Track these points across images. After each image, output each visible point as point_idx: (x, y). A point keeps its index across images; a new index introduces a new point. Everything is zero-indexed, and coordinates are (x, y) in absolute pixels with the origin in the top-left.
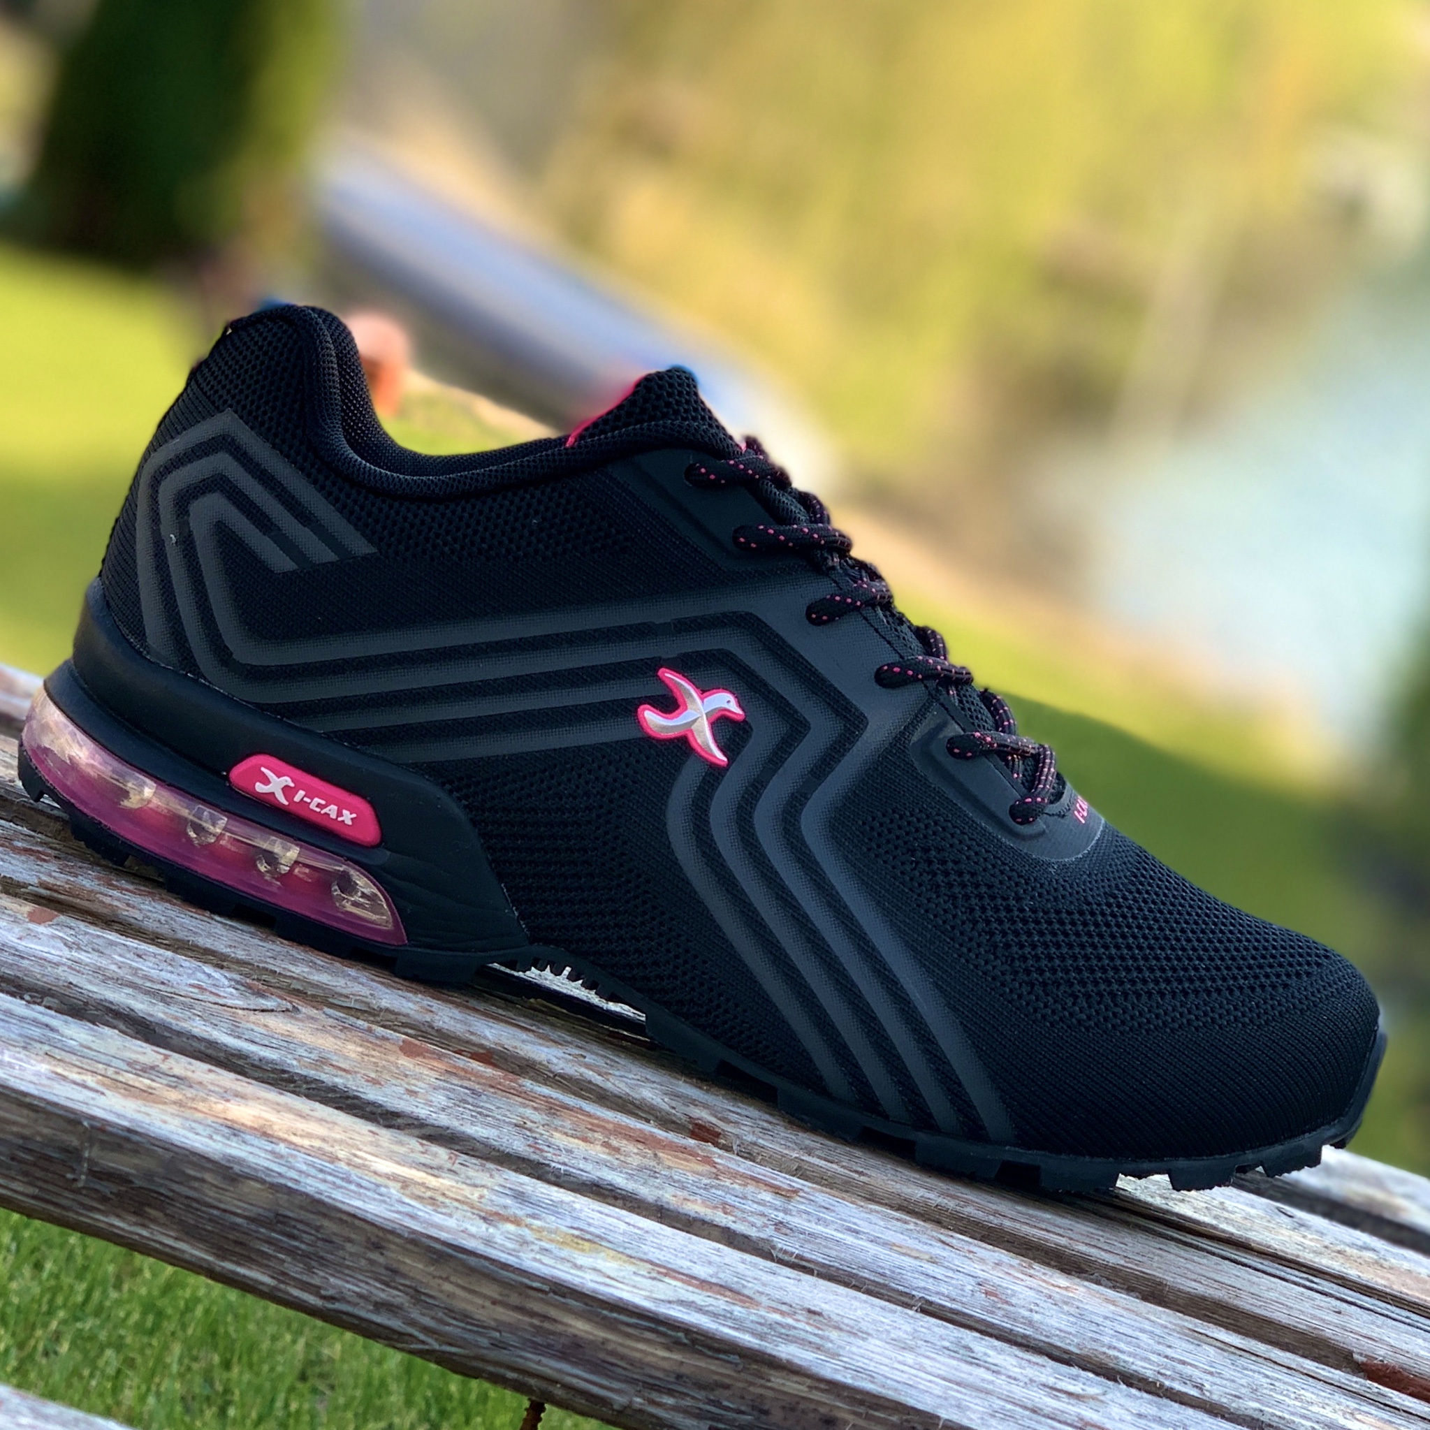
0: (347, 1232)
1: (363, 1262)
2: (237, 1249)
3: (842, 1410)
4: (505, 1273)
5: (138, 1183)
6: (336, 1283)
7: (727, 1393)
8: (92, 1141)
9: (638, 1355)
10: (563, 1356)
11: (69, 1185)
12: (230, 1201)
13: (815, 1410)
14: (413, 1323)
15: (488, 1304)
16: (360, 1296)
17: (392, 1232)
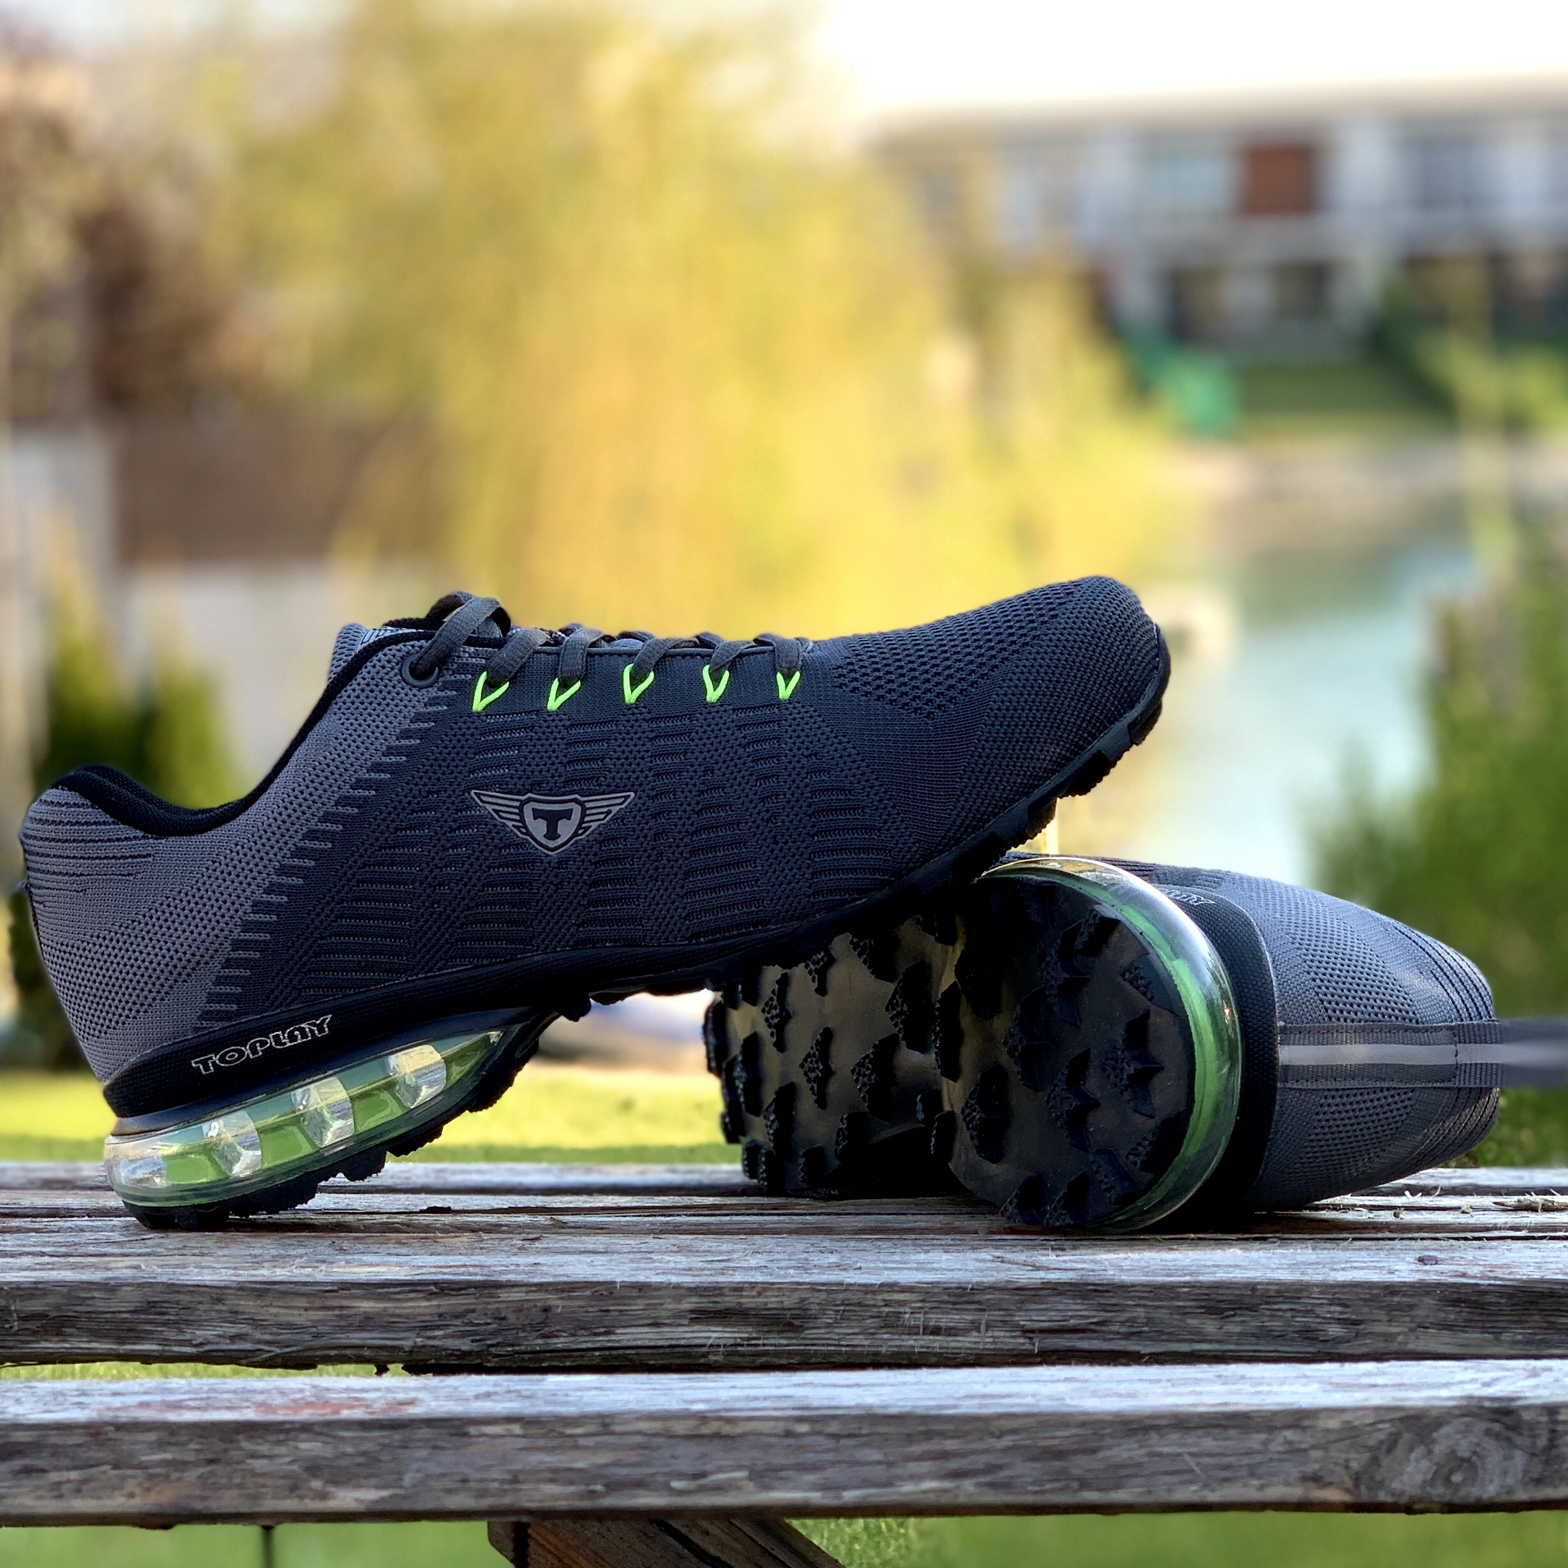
0: (195, 1298)
2: (130, 1335)
3: (553, 1300)
4: (306, 1288)
5: (52, 1314)
6: (200, 1334)
7: (474, 1315)
8: (14, 1298)
9: (409, 1311)
10: (361, 1328)
11: (9, 1332)
12: (114, 1305)
13: (535, 1306)
14: (259, 1342)
15: (301, 1312)
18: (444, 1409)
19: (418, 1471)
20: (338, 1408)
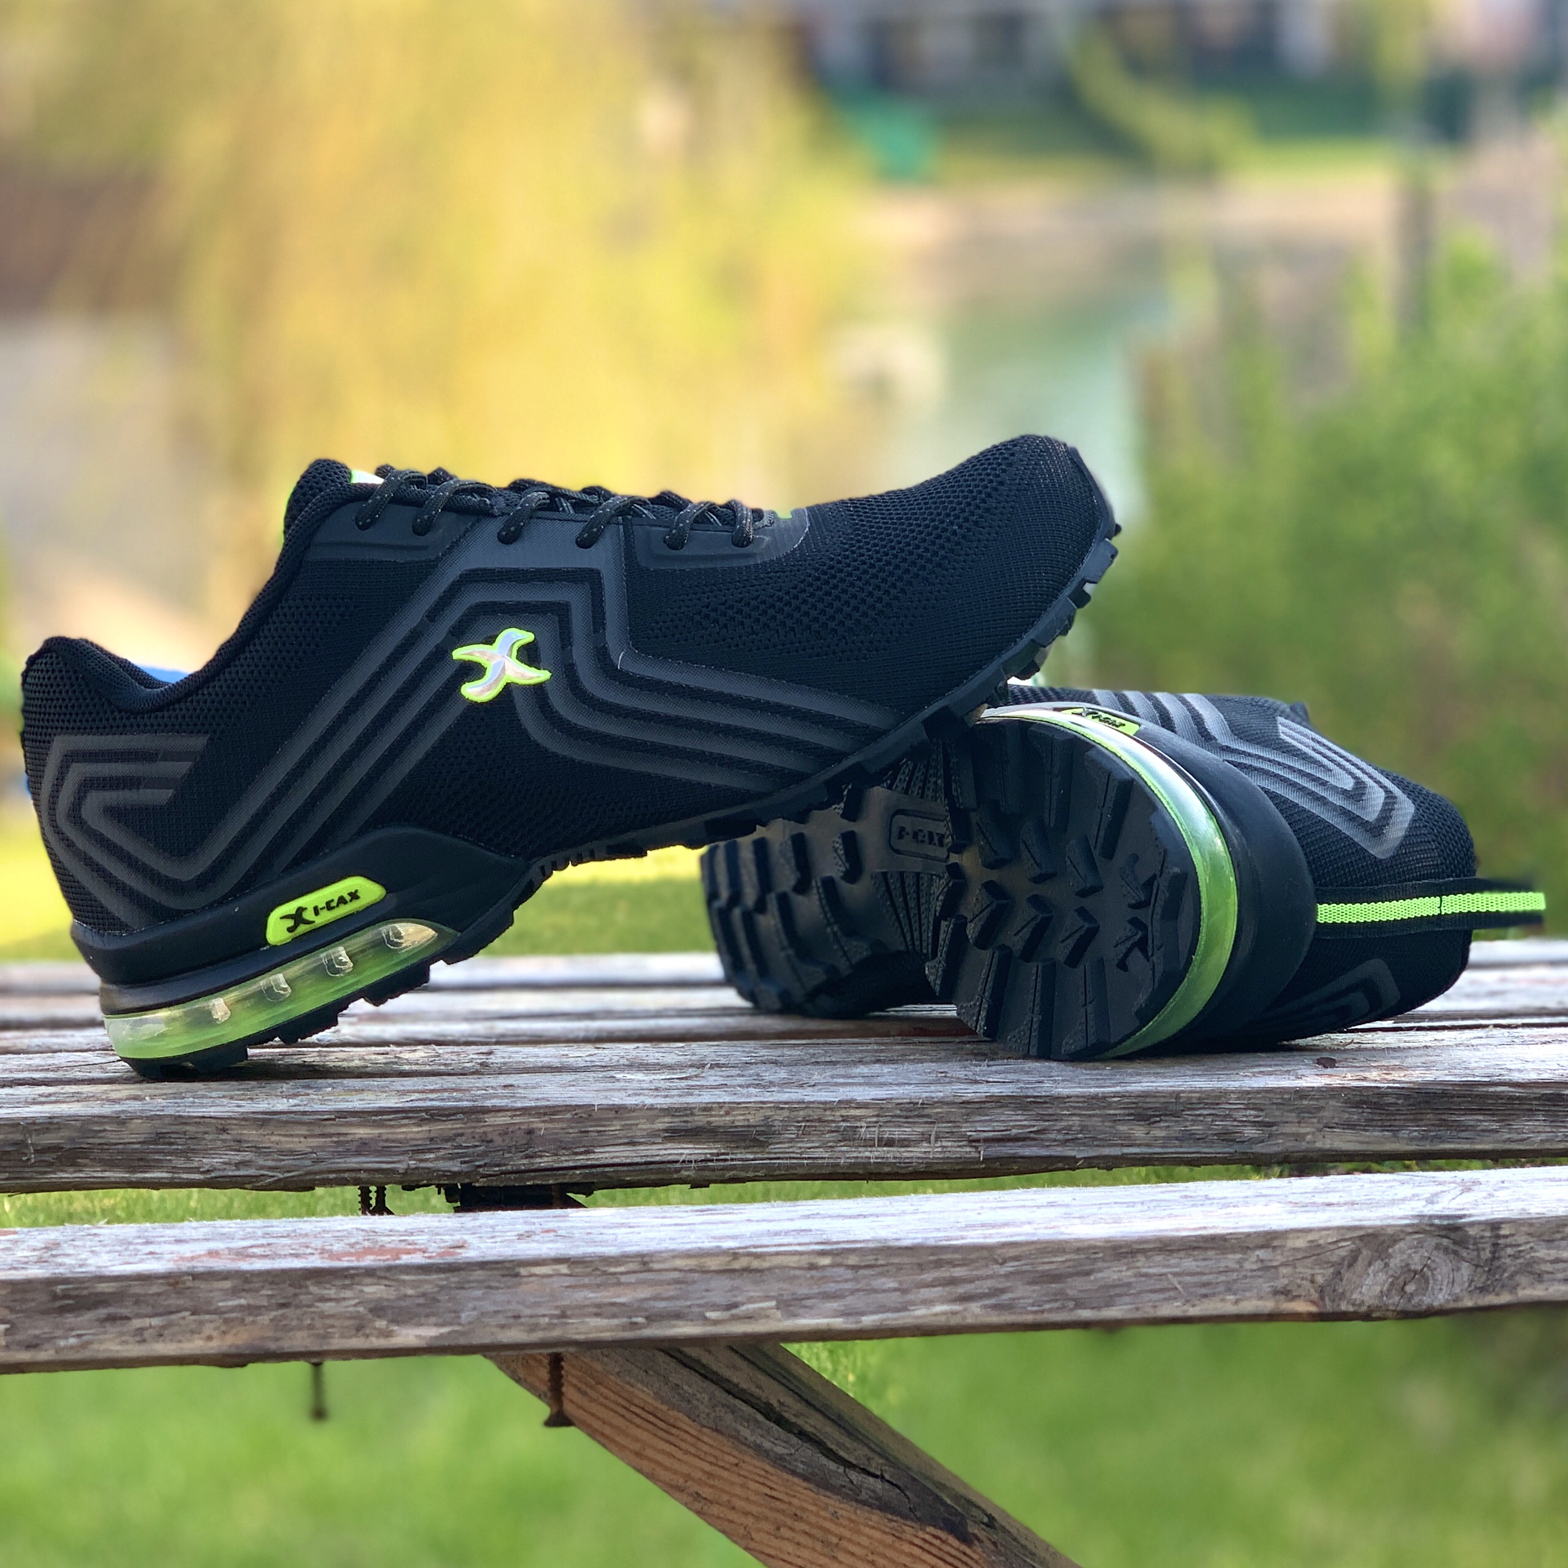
0: (202, 1129)
1: (219, 1143)
2: (142, 1163)
3: (536, 1123)
4: (305, 1117)
5: (68, 1147)
6: (207, 1162)
7: (463, 1138)
8: (30, 1133)
9: (403, 1136)
10: (358, 1153)
11: (26, 1164)
12: (125, 1137)
13: (520, 1129)
14: (262, 1168)
15: (302, 1139)
16: (225, 1163)
17: (231, 1118)
18: (494, 1252)
19: (474, 1309)
20: (397, 1253)
